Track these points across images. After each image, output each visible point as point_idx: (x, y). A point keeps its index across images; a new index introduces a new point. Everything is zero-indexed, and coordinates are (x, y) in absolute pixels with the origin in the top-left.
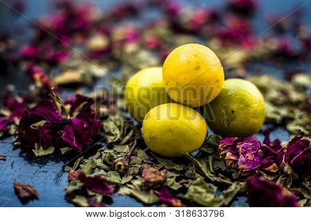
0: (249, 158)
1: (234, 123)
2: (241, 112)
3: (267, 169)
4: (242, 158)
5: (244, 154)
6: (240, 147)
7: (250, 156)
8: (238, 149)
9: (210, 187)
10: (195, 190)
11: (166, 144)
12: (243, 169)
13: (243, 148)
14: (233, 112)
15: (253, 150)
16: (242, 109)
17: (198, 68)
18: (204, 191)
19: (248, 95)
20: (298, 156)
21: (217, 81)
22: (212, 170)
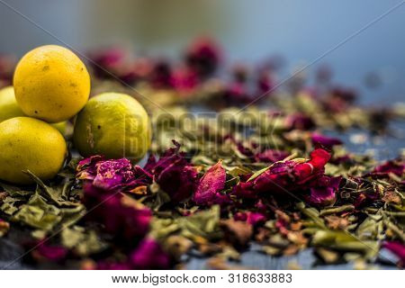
0: (108, 177)
2: (111, 127)
3: (131, 191)
4: (99, 177)
5: (102, 172)
6: (99, 165)
7: (109, 175)
8: (97, 168)
9: (50, 209)
13: (103, 166)
14: (99, 127)
15: (115, 169)
16: (111, 123)
17: (46, 68)
18: (41, 211)
19: (120, 107)
20: (167, 169)
21: (73, 85)
22: (64, 194)
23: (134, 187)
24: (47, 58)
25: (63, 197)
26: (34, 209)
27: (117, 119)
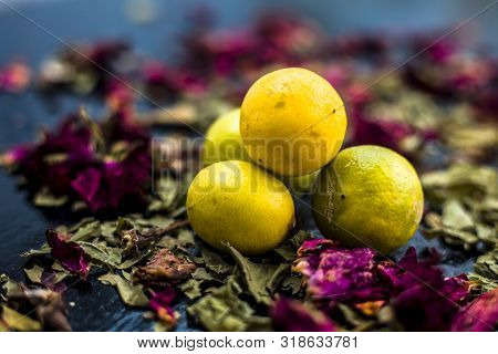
0: (330, 278)
1: (343, 217)
2: (358, 201)
3: (359, 306)
4: (320, 275)
5: (326, 269)
6: (325, 256)
7: (333, 275)
8: (320, 259)
9: (240, 307)
10: (209, 303)
11: (207, 222)
12: (312, 294)
13: (330, 259)
14: (343, 197)
15: (344, 267)
16: (361, 196)
17: (280, 105)
18: (225, 309)
20: (407, 291)
21: (315, 135)
22: (269, 285)
23: (364, 300)
24: (285, 90)
25: (267, 289)
26: (217, 304)
27: (371, 192)
